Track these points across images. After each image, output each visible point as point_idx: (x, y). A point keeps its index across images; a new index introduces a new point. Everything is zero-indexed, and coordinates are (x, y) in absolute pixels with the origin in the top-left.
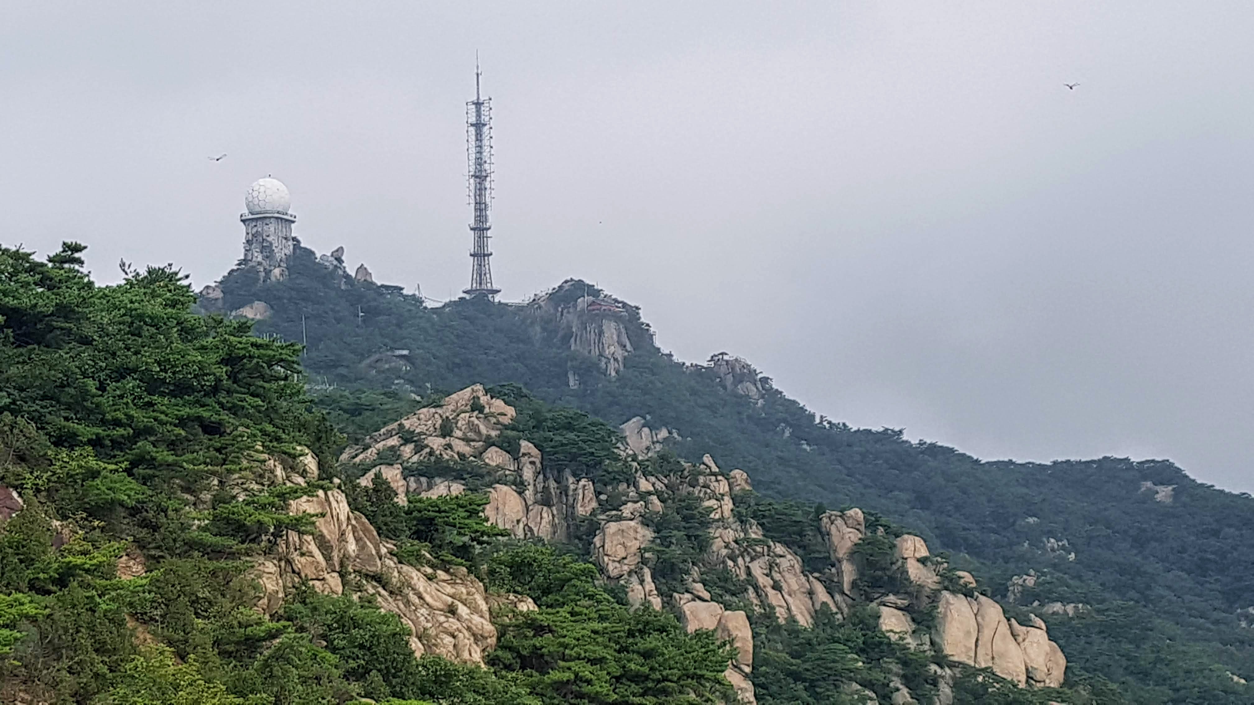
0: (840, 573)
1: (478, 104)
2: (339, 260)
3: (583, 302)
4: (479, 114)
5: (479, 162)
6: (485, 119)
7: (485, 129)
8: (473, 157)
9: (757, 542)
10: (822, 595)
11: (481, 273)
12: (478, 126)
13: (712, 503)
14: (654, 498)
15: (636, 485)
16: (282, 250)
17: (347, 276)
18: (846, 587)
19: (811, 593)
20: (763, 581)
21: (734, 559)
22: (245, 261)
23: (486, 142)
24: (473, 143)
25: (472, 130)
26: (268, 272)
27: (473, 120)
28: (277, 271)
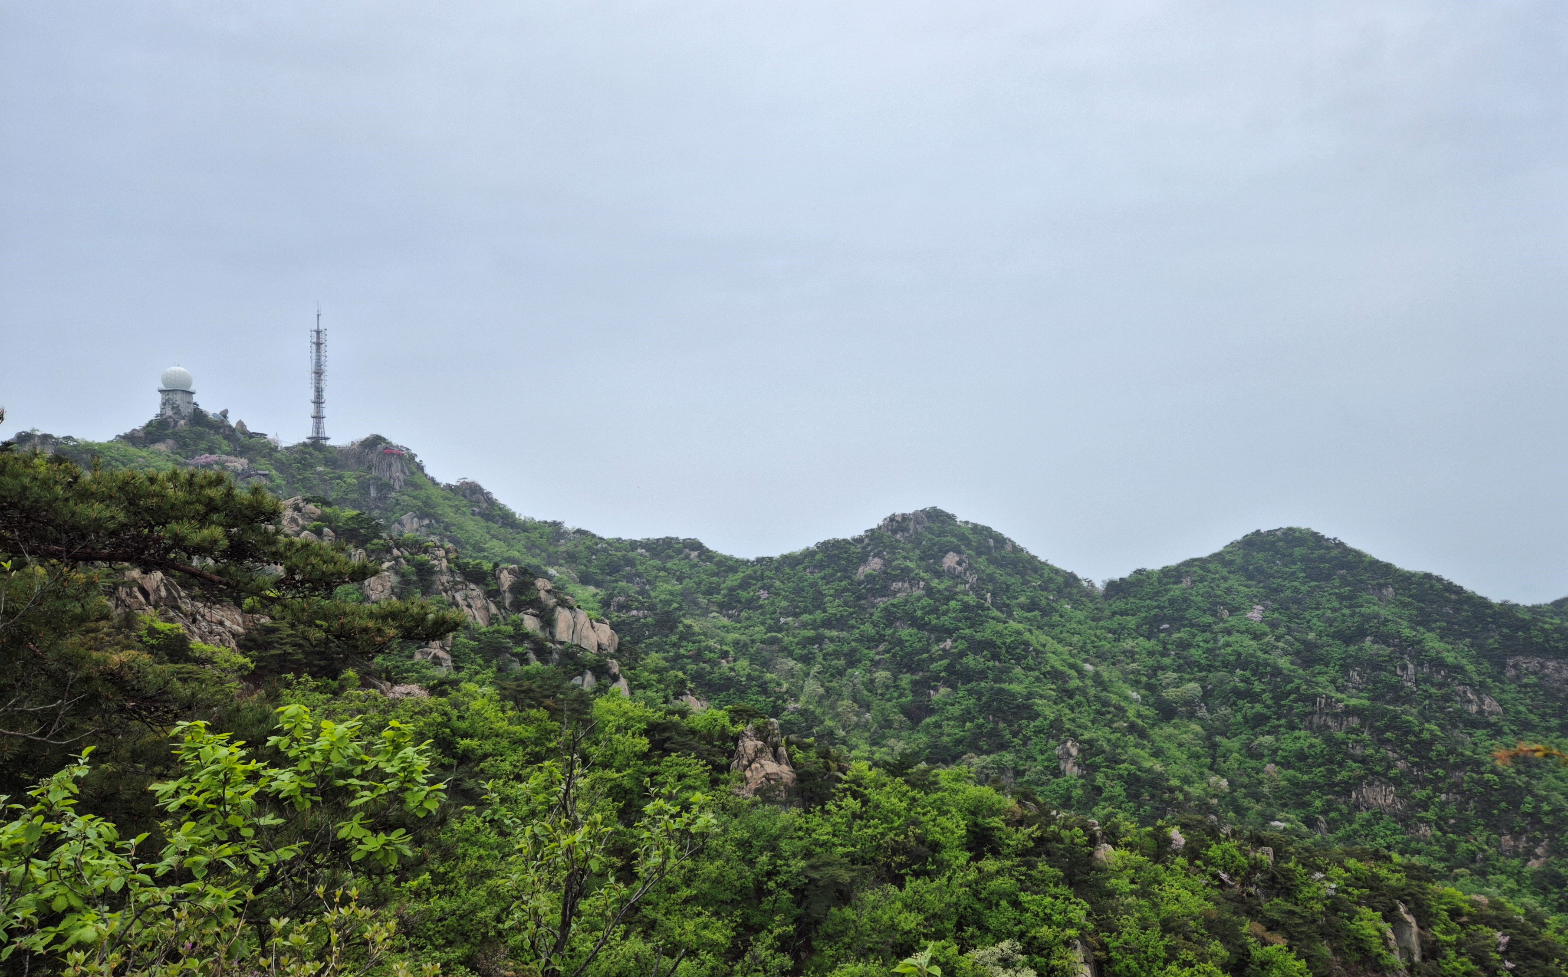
0: (504, 598)
1: (318, 332)
2: (225, 416)
3: (380, 447)
4: (318, 337)
5: (318, 364)
6: (322, 340)
7: (322, 347)
8: (314, 361)
9: (460, 583)
10: (493, 609)
11: (318, 427)
12: (318, 344)
13: (436, 562)
14: (402, 560)
15: (392, 554)
16: (187, 410)
17: (230, 427)
18: (507, 605)
19: (487, 609)
20: (461, 602)
21: (446, 592)
22: (161, 415)
23: (323, 353)
24: (314, 354)
25: (314, 346)
26: (176, 423)
27: (315, 340)
28: (182, 422)
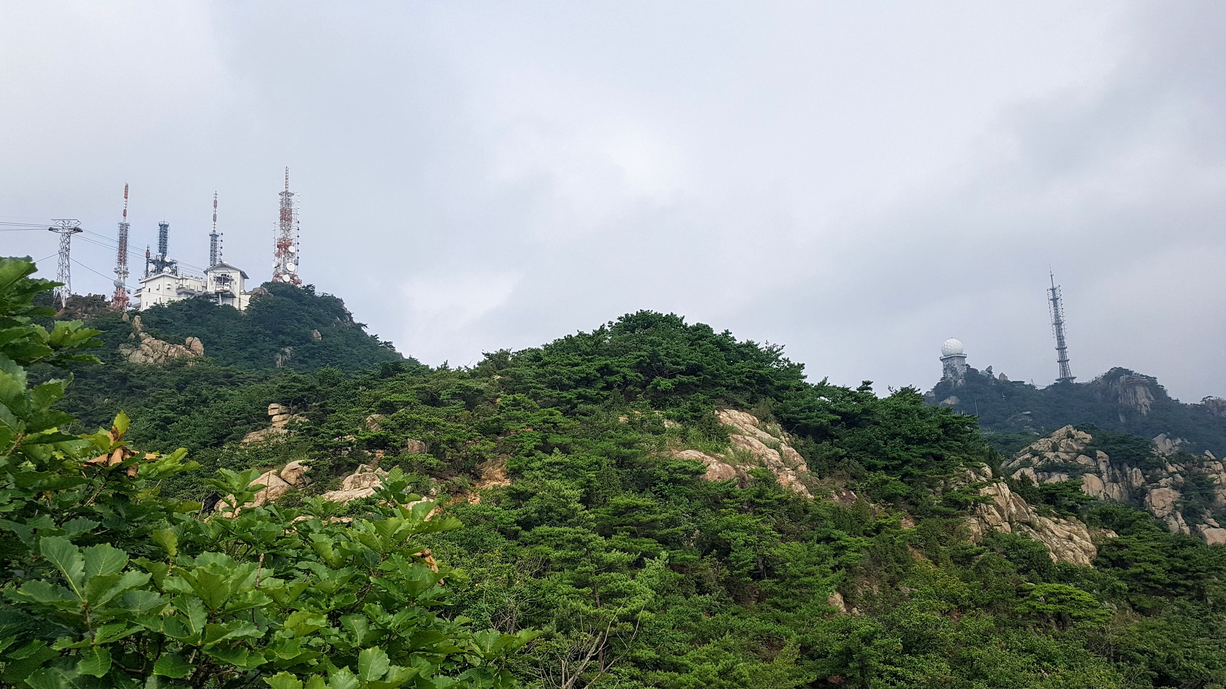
1: (1053, 290)
2: (990, 372)
3: (1123, 378)
4: (1054, 294)
5: (1057, 317)
6: (1058, 296)
7: (1058, 301)
8: (1053, 315)
11: (1064, 370)
12: (1055, 300)
13: (1214, 475)
14: (1178, 475)
15: (1166, 469)
16: (962, 371)
17: (995, 379)
22: (944, 378)
23: (1059, 307)
24: (1053, 308)
25: (1052, 302)
26: (956, 382)
27: (1052, 297)
28: (960, 381)
